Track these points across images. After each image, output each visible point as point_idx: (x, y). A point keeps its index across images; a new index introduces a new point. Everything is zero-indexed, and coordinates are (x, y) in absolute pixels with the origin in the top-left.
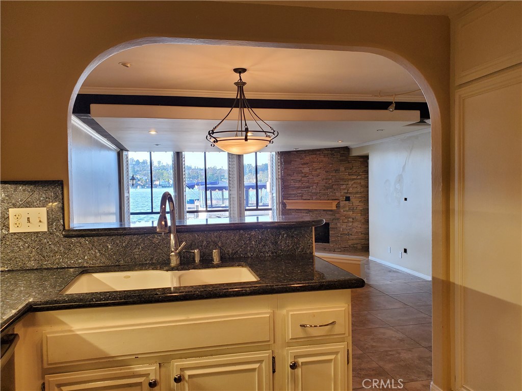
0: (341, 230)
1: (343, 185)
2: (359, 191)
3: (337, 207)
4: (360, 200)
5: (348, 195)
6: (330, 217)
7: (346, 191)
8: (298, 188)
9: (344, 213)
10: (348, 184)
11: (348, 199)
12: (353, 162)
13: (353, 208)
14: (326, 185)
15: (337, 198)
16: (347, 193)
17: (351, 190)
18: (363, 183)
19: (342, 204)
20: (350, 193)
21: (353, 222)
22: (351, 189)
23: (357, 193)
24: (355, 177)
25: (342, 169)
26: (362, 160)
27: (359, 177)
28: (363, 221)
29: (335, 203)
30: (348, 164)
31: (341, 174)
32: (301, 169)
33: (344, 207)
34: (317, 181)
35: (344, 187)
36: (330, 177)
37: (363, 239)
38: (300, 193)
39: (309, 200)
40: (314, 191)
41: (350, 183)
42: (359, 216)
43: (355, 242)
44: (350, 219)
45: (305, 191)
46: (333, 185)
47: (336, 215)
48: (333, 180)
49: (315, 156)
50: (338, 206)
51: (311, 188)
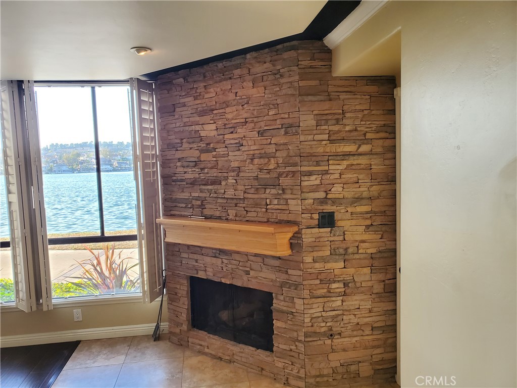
0: (307, 320)
1: (310, 174)
2: (365, 194)
3: (291, 246)
4: (368, 222)
5: (328, 208)
6: (273, 277)
7: (321, 195)
8: (193, 183)
9: (317, 265)
10: (326, 172)
11: (327, 220)
12: (343, 96)
13: (346, 249)
14: (262, 176)
15: (291, 217)
16: (324, 201)
17: (337, 191)
18: (378, 165)
19: (308, 236)
20: (334, 201)
21: (345, 294)
22: (337, 188)
23: (358, 200)
24: (350, 148)
25: (308, 121)
26: (373, 89)
27: (365, 148)
28: (378, 288)
29: (284, 237)
30: (327, 105)
31: (302, 138)
32: (198, 128)
33: (314, 247)
34: (236, 164)
35: (314, 180)
36: (272, 149)
37: (378, 347)
38: (197, 199)
39: (219, 218)
40: (230, 193)
41: (336, 168)
42: (364, 276)
43: (351, 355)
44: (334, 286)
45: (210, 191)
46: (280, 175)
47: (290, 272)
48: (281, 161)
49: (227, 85)
50: (295, 244)
51: (223, 183)
